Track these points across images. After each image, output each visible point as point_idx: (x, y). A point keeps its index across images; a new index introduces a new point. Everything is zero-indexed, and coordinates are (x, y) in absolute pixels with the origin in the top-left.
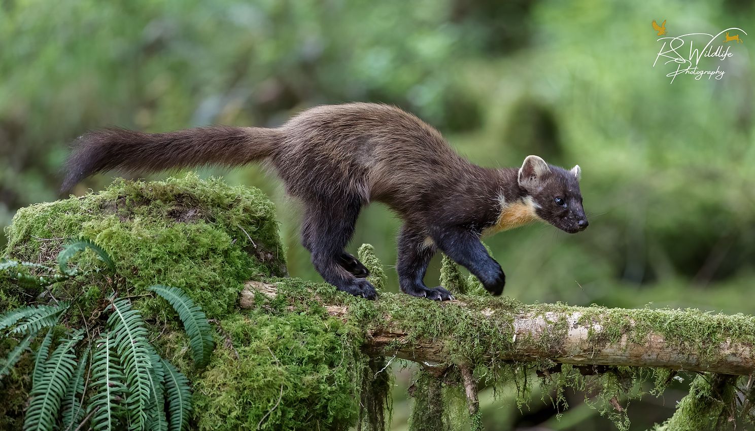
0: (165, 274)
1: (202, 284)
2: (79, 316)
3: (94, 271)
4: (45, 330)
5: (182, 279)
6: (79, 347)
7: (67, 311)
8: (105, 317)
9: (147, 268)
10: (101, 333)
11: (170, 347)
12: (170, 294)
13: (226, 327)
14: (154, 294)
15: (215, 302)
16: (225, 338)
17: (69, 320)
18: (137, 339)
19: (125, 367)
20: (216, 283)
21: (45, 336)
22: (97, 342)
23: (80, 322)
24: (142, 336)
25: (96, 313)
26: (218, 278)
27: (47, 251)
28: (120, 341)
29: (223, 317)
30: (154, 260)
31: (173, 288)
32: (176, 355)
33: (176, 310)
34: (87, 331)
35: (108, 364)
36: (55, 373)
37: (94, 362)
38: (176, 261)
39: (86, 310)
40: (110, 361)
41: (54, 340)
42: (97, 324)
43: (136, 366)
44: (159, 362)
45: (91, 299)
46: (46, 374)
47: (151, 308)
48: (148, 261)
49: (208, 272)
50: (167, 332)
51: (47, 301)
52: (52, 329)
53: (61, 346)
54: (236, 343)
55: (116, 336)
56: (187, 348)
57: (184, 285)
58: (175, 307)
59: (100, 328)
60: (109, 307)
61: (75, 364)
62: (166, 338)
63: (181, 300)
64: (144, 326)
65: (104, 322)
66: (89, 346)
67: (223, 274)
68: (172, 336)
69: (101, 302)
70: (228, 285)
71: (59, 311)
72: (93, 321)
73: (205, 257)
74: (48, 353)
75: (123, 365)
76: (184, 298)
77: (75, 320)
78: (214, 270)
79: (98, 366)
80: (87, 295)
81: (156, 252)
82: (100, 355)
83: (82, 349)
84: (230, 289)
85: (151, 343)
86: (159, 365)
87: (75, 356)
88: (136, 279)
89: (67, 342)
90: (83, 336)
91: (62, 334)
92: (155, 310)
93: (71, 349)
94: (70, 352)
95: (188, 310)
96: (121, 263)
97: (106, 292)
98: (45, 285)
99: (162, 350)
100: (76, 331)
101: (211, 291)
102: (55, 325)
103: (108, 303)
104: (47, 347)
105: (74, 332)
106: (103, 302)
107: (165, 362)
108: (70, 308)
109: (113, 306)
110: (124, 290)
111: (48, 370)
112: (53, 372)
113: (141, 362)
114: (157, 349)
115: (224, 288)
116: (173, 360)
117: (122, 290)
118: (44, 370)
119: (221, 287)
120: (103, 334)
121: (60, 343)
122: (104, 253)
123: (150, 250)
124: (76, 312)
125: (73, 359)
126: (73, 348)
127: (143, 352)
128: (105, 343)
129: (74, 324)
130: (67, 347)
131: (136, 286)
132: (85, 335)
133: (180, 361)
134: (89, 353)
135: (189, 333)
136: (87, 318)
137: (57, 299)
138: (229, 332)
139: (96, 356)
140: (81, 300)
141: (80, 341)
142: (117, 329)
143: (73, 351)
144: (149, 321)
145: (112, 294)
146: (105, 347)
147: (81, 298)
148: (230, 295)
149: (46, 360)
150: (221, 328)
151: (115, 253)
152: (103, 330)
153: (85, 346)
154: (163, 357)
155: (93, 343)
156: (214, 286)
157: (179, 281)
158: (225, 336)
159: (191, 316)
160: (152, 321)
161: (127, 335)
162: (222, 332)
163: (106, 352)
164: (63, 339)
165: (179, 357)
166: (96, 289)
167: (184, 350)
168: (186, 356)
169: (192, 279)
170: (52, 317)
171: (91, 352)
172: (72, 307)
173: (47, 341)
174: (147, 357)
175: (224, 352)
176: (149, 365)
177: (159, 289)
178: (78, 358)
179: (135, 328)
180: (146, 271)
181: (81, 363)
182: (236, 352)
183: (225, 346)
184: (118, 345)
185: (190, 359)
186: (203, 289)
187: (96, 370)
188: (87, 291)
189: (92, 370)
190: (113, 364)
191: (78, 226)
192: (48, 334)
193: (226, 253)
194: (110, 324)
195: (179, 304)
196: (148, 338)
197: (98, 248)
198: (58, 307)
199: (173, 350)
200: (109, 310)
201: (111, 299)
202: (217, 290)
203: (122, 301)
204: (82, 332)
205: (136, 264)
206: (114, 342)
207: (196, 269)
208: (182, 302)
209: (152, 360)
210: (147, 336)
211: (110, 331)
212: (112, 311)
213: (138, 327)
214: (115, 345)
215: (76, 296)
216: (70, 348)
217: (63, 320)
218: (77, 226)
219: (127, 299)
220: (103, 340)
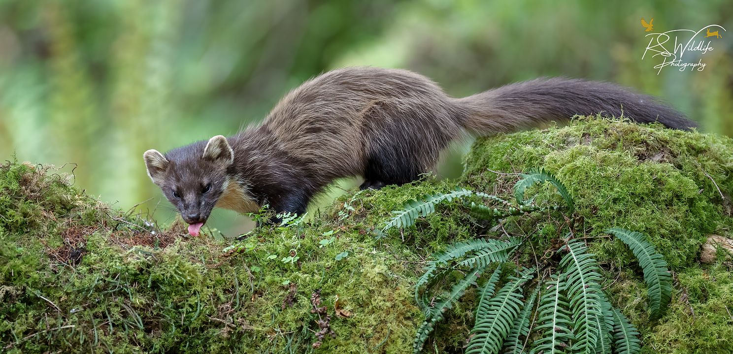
0: (625, 217)
1: (663, 231)
2: (531, 255)
3: (552, 208)
4: (494, 265)
5: (642, 223)
6: (529, 286)
7: (519, 248)
8: (557, 258)
9: (607, 209)
10: (552, 274)
11: (622, 296)
12: (631, 239)
13: (684, 281)
14: (612, 236)
15: (674, 252)
16: (681, 292)
17: (519, 257)
18: (589, 284)
19: (573, 312)
20: (677, 232)
21: (493, 272)
22: (547, 283)
23: (531, 261)
24: (595, 281)
25: (549, 252)
26: (679, 227)
27: (503, 184)
28: (571, 285)
29: (681, 269)
30: (615, 201)
31: (634, 233)
32: (628, 305)
33: (635, 255)
34: (538, 270)
35: (556, 307)
36: (500, 311)
37: (541, 304)
38: (638, 204)
39: (538, 249)
40: (558, 305)
41: (502, 277)
42: (549, 265)
43: (586, 313)
44: (610, 310)
45: (545, 237)
46: (490, 312)
47: (607, 251)
48: (609, 200)
49: (670, 220)
50: (621, 280)
51: (498, 236)
52: (501, 265)
53: (509, 284)
54: (692, 299)
55: (567, 280)
56: (640, 298)
57: (644, 229)
58: (635, 252)
59: (551, 269)
60: (563, 248)
61: (522, 304)
62: (619, 286)
63: (642, 246)
64: (599, 272)
65: (557, 262)
66: (539, 287)
67: (685, 223)
68: (626, 285)
69: (556, 242)
70: (690, 236)
71: (509, 247)
72: (545, 261)
73: (669, 204)
74: (494, 290)
75: (571, 310)
76: (645, 244)
77: (526, 258)
78: (677, 218)
79: (546, 308)
80: (541, 232)
81: (619, 192)
82: (549, 297)
83: (530, 289)
84: (692, 240)
85: (603, 290)
86: (610, 313)
87: (522, 296)
88: (595, 219)
89: (516, 280)
90: (533, 276)
91: (512, 272)
92: (611, 254)
93: (519, 288)
94: (517, 291)
95: (649, 256)
96: (580, 201)
97: (562, 232)
98: (498, 217)
99: (615, 299)
100: (526, 269)
101: (672, 240)
102: (505, 262)
103: (562, 243)
104: (494, 283)
105: (524, 270)
106: (557, 243)
107: (616, 312)
108: (522, 245)
109: (568, 248)
110: (580, 231)
111: (493, 307)
112: (497, 311)
113: (591, 308)
114: (609, 297)
115: (686, 238)
116: (625, 311)
117: (578, 231)
118: (488, 307)
119: (682, 237)
120: (554, 276)
121: (507, 281)
122: (564, 189)
123: (612, 189)
124: (528, 249)
125: (520, 299)
126: (522, 287)
127: (594, 298)
128: (555, 285)
129: (524, 262)
130: (515, 286)
131: (594, 226)
132: (535, 275)
133: (632, 312)
134: (538, 294)
135: (648, 280)
136: (539, 257)
137: (509, 234)
138: (686, 286)
139: (544, 298)
140: (534, 238)
141: (530, 281)
142: (569, 271)
143: (521, 290)
144: (603, 266)
145: (568, 234)
146: (555, 290)
147: (534, 235)
148: (691, 247)
149: (492, 297)
150: (679, 281)
151: (576, 190)
152: (554, 272)
153: (534, 286)
154: (615, 305)
155: (543, 284)
156: (674, 235)
157: (639, 225)
158: (681, 290)
159: (652, 263)
160: (606, 266)
161: (580, 278)
162: (679, 285)
163: (555, 295)
164: (511, 277)
165: (631, 308)
166: (551, 226)
167: (637, 301)
168: (638, 308)
169: (653, 225)
170: (502, 252)
171: (540, 294)
172: (524, 244)
173: (494, 278)
174: (598, 304)
175: (678, 306)
176: (599, 313)
177: (618, 232)
178: (525, 298)
179: (588, 272)
180: (606, 212)
181: (528, 304)
182: (692, 308)
183: (680, 300)
184: (568, 289)
185: (642, 311)
186: (663, 236)
187: (543, 313)
188: (541, 229)
189: (539, 312)
190: (561, 309)
191: (539, 160)
192: (497, 271)
193: (691, 202)
194: (562, 266)
195: (639, 249)
196: (600, 284)
197: (558, 183)
198: (509, 243)
199: (625, 300)
200: (563, 250)
201: (566, 239)
202: (678, 240)
203: (577, 243)
204: (532, 271)
205: (596, 204)
206: (565, 285)
207: (658, 214)
208: (642, 247)
209: (603, 307)
210: (600, 282)
211: (561, 273)
212: (566, 252)
213: (592, 271)
214: (565, 288)
215: (530, 234)
216: (518, 286)
217: (514, 256)
218: (537, 160)
219: (583, 240)
220: (554, 282)
